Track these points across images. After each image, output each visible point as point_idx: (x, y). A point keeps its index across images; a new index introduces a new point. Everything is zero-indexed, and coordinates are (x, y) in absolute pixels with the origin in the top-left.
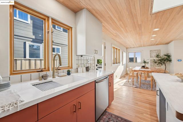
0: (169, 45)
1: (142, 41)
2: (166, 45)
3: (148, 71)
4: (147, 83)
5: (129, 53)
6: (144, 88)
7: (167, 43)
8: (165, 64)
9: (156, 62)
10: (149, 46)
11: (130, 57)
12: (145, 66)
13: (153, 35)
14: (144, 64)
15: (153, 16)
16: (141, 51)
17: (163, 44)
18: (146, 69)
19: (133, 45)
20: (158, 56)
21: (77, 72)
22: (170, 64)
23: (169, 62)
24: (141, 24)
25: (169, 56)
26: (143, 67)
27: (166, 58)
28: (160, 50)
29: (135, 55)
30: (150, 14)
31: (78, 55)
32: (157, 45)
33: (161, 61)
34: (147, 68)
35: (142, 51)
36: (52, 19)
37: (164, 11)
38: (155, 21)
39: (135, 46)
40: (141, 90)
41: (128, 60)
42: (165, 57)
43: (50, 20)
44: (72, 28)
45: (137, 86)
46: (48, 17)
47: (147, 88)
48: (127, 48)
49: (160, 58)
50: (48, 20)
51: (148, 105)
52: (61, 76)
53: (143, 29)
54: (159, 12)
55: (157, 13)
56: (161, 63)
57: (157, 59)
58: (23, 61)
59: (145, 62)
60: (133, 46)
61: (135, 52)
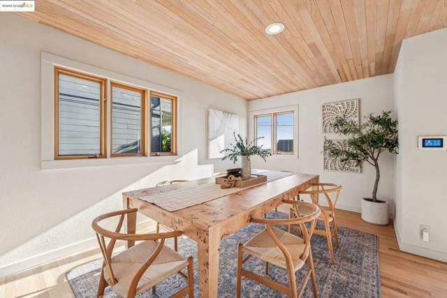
5: (255, 117)
8: (375, 160)
16: (290, 109)
25: (388, 123)
28: (359, 101)
35: (295, 109)
42: (377, 127)
48: (248, 100)
61: (275, 114)
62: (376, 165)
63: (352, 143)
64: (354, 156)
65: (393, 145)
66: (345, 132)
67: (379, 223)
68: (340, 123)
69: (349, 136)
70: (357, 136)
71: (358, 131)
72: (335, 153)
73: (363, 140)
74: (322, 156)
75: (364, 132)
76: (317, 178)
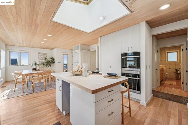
0: (53, 50)
1: (32, 41)
2: (51, 50)
3: (41, 73)
4: (39, 85)
5: (10, 52)
6: (38, 91)
7: (52, 49)
8: (51, 66)
9: (44, 65)
10: (38, 48)
11: (12, 58)
12: (36, 69)
13: (45, 39)
14: (35, 66)
15: (52, 23)
16: (28, 52)
17: (49, 49)
18: (37, 71)
19: (20, 43)
20: (46, 59)
22: (53, 65)
23: (53, 64)
24: (39, 24)
25: (53, 59)
26: (34, 69)
27: (52, 61)
28: (47, 53)
30: (51, 20)
32: (45, 48)
33: (48, 63)
34: (39, 70)
35: (30, 52)
37: (60, 24)
38: (52, 28)
39: (22, 45)
40: (35, 95)
41: (9, 62)
45: (29, 92)
47: (41, 90)
48: (6, 45)
49: (47, 61)
51: (47, 105)
53: (38, 29)
54: (57, 23)
55: (55, 22)
56: (48, 65)
57: (45, 61)
59: (36, 64)
60: (19, 45)
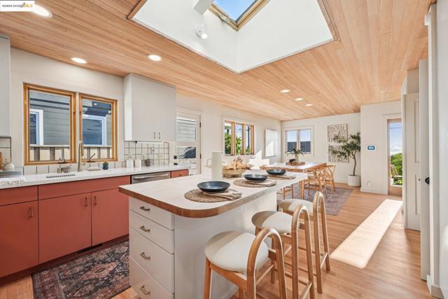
5: (286, 131)
8: (354, 156)
11: (289, 141)
12: (296, 160)
16: (309, 127)
21: (126, 166)
26: (292, 161)
28: (347, 125)
29: (298, 137)
31: (129, 142)
35: (312, 128)
36: (80, 94)
41: (285, 148)
42: (352, 140)
43: (77, 97)
44: (116, 101)
46: (75, 93)
48: (282, 121)
50: (75, 96)
52: (90, 170)
58: (65, 150)
59: (296, 152)
60: (293, 117)
61: (299, 130)
62: (354, 158)
63: (343, 147)
64: (343, 154)
65: (359, 148)
66: (339, 142)
67: (356, 185)
68: (336, 138)
69: (342, 144)
70: (345, 144)
71: (345, 141)
72: (334, 152)
73: (348, 146)
74: (328, 155)
75: (349, 142)
76: (326, 164)
